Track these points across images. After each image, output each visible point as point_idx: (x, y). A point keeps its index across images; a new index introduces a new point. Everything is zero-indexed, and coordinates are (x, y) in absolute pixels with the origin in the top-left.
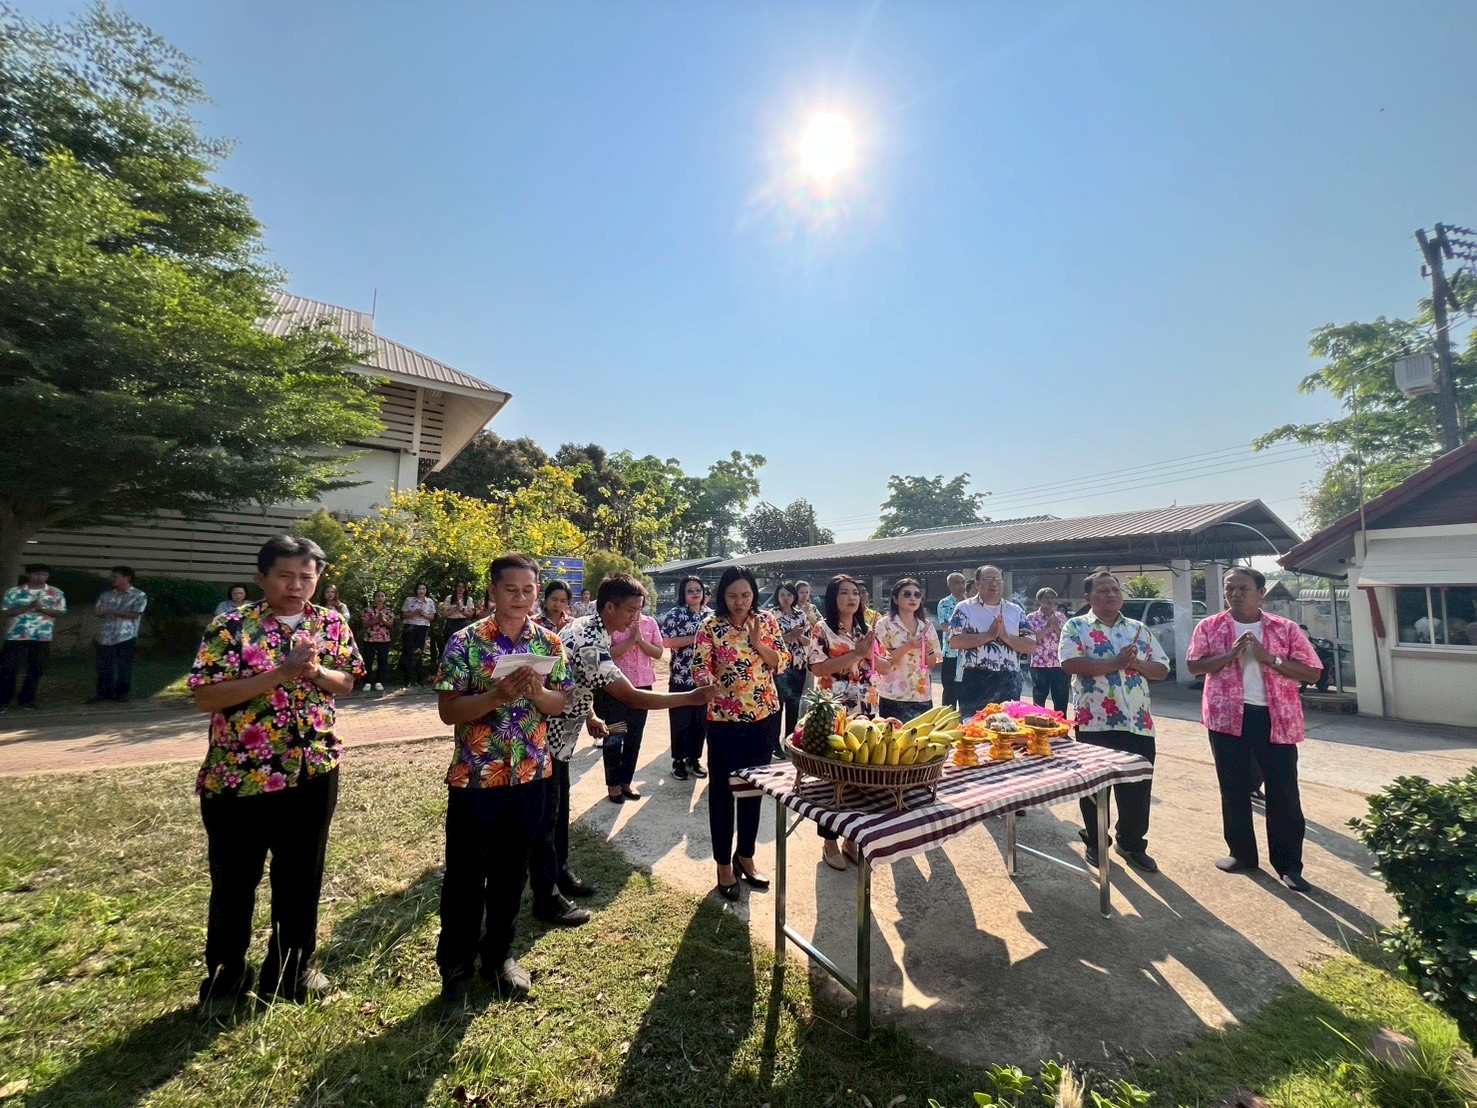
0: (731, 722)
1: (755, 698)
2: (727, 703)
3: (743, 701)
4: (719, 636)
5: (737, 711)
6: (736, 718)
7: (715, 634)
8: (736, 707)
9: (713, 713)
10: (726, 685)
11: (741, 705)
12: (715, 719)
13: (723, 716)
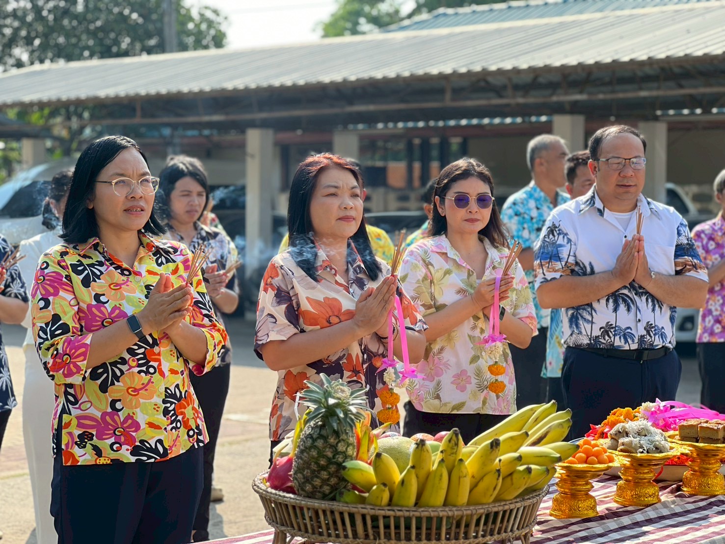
0: (117, 464)
1: (166, 412)
2: (104, 426)
3: (142, 418)
4: (86, 283)
5: (130, 440)
6: (126, 455)
7: (77, 279)
8: (126, 434)
9: (77, 451)
10: (104, 388)
11: (137, 426)
12: (81, 462)
13: (98, 452)
